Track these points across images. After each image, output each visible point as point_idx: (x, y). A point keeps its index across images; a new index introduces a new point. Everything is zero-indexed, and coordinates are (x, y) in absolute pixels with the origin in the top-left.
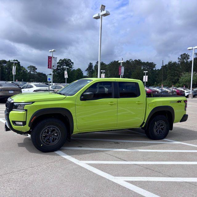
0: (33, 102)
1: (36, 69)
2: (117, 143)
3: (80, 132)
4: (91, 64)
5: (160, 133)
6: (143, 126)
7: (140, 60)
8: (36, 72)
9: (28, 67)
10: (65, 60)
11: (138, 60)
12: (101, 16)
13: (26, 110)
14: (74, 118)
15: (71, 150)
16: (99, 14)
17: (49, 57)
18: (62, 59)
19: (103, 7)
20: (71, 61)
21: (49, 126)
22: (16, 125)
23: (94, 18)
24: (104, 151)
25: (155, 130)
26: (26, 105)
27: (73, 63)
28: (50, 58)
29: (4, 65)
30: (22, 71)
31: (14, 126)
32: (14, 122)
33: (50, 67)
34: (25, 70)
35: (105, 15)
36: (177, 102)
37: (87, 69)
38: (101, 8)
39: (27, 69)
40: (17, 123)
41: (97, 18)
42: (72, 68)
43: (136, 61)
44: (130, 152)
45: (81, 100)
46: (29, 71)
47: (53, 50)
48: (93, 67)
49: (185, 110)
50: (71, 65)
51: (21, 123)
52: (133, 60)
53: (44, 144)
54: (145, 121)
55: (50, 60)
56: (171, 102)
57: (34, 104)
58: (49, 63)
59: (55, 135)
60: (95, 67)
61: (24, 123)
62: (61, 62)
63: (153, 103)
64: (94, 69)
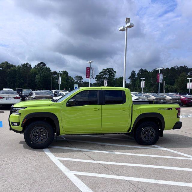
0: (26, 107)
1: (82, 79)
2: (104, 146)
3: (66, 134)
4: (133, 72)
5: (148, 139)
6: (130, 131)
7: (185, 67)
8: (82, 81)
9: (75, 77)
10: (107, 70)
11: (183, 66)
12: (126, 28)
13: (20, 114)
14: (60, 122)
15: (58, 149)
16: (124, 26)
17: (87, 67)
18: (105, 69)
19: (128, 20)
20: (113, 70)
21: (38, 127)
22: (14, 125)
23: (120, 30)
24: (84, 151)
25: (142, 136)
26: (20, 109)
27: (115, 72)
28: (88, 69)
29: (55, 76)
30: (70, 81)
31: (12, 127)
32: (12, 123)
33: (88, 77)
34: (73, 79)
35: (129, 27)
36: (167, 109)
37: (130, 77)
38: (126, 21)
39: (74, 79)
40: (14, 124)
41: (123, 30)
42: (114, 77)
43: (181, 67)
44: (107, 153)
45: (67, 106)
46: (76, 81)
47: (91, 61)
48: (136, 75)
49: (178, 117)
50: (114, 74)
51: (16, 124)
52: (179, 67)
53: (34, 142)
54: (132, 127)
55: (88, 70)
56: (160, 109)
57: (26, 109)
58: (87, 73)
59: (44, 135)
60: (137, 74)
61: (18, 124)
62: (104, 72)
63: (139, 109)
64: (137, 77)
